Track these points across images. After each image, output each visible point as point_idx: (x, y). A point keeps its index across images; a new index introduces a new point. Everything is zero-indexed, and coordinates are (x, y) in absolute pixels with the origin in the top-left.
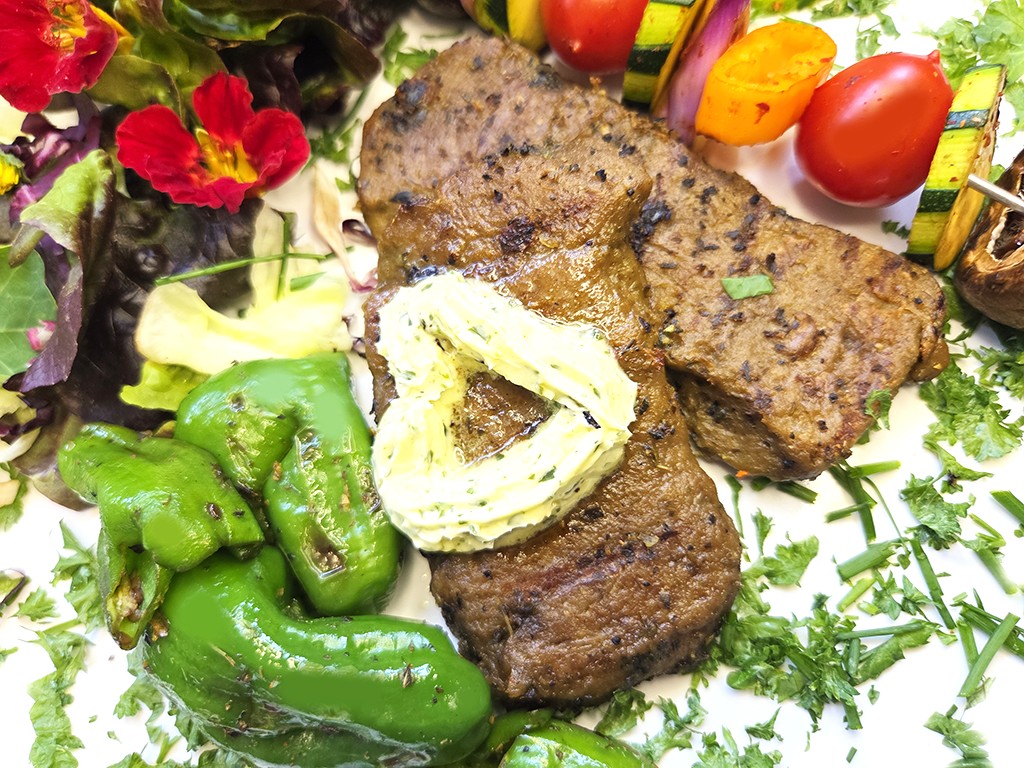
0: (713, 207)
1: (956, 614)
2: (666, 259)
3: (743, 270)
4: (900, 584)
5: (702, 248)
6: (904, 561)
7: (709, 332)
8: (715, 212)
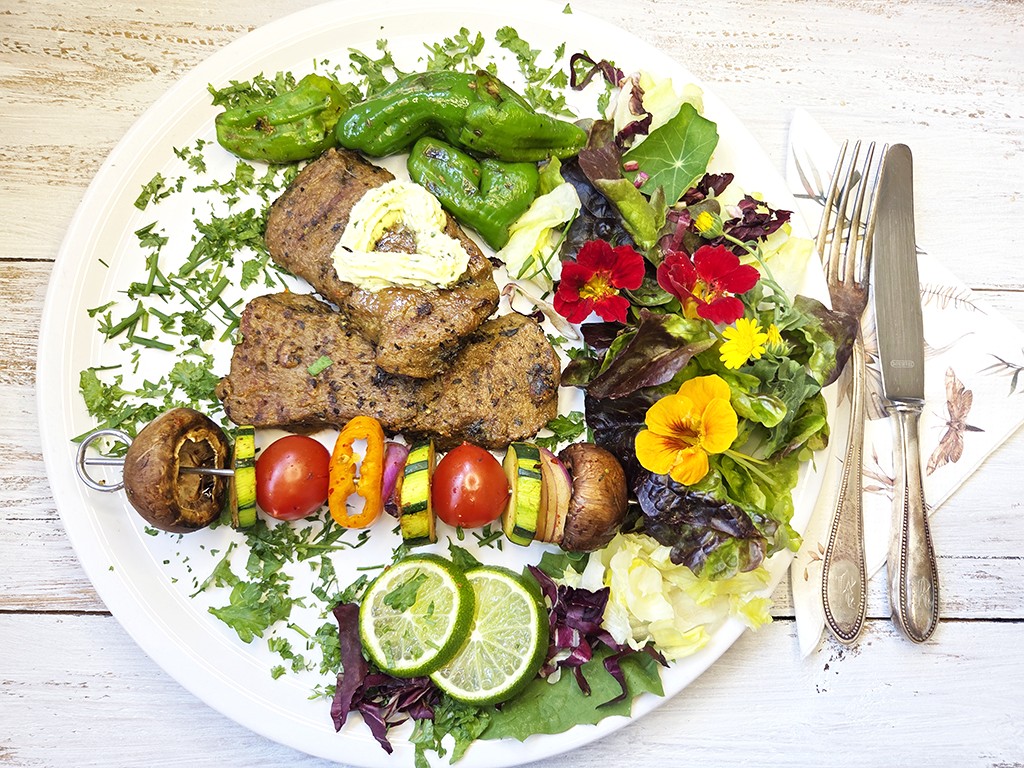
0: (355, 398)
1: (172, 288)
2: (365, 359)
3: (327, 372)
4: (200, 288)
5: (350, 374)
6: (201, 299)
7: (327, 334)
8: (353, 396)
